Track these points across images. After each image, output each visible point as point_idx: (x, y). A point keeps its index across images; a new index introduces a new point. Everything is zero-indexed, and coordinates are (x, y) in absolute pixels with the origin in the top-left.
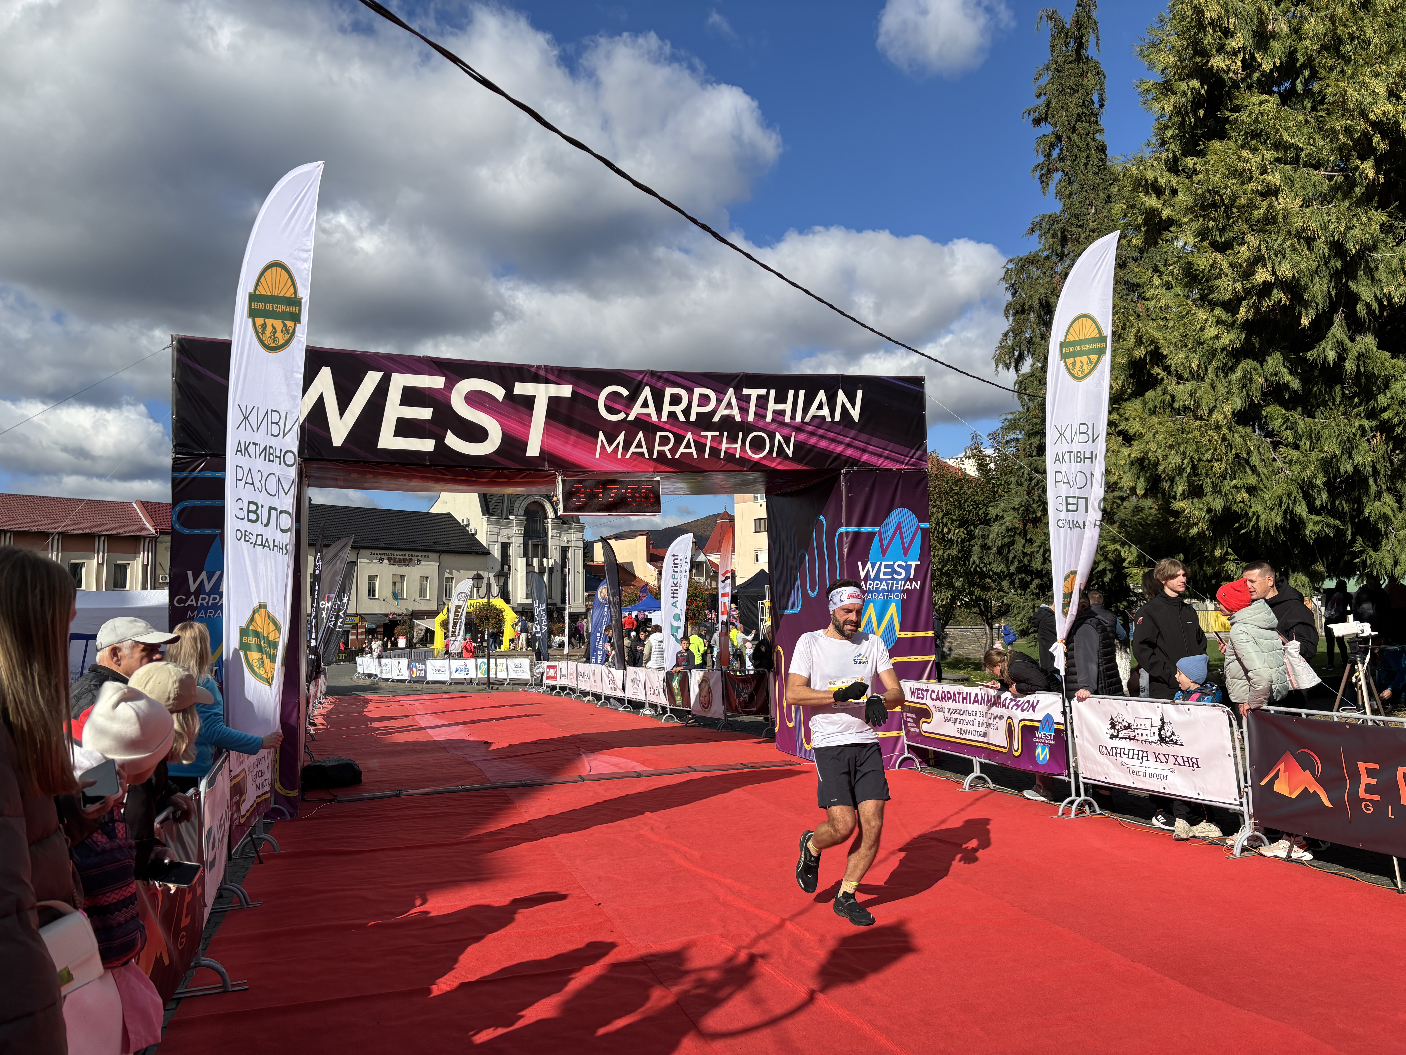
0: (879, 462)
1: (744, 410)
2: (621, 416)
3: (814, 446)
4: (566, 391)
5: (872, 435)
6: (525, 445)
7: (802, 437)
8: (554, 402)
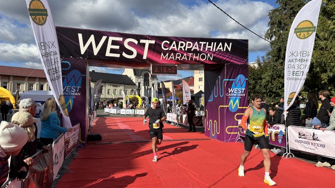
0: (236, 62)
1: (200, 48)
2: (168, 49)
3: (218, 58)
4: (153, 42)
5: (234, 55)
6: (142, 56)
7: (215, 55)
8: (150, 45)
